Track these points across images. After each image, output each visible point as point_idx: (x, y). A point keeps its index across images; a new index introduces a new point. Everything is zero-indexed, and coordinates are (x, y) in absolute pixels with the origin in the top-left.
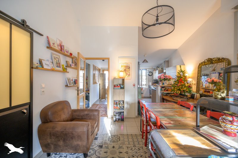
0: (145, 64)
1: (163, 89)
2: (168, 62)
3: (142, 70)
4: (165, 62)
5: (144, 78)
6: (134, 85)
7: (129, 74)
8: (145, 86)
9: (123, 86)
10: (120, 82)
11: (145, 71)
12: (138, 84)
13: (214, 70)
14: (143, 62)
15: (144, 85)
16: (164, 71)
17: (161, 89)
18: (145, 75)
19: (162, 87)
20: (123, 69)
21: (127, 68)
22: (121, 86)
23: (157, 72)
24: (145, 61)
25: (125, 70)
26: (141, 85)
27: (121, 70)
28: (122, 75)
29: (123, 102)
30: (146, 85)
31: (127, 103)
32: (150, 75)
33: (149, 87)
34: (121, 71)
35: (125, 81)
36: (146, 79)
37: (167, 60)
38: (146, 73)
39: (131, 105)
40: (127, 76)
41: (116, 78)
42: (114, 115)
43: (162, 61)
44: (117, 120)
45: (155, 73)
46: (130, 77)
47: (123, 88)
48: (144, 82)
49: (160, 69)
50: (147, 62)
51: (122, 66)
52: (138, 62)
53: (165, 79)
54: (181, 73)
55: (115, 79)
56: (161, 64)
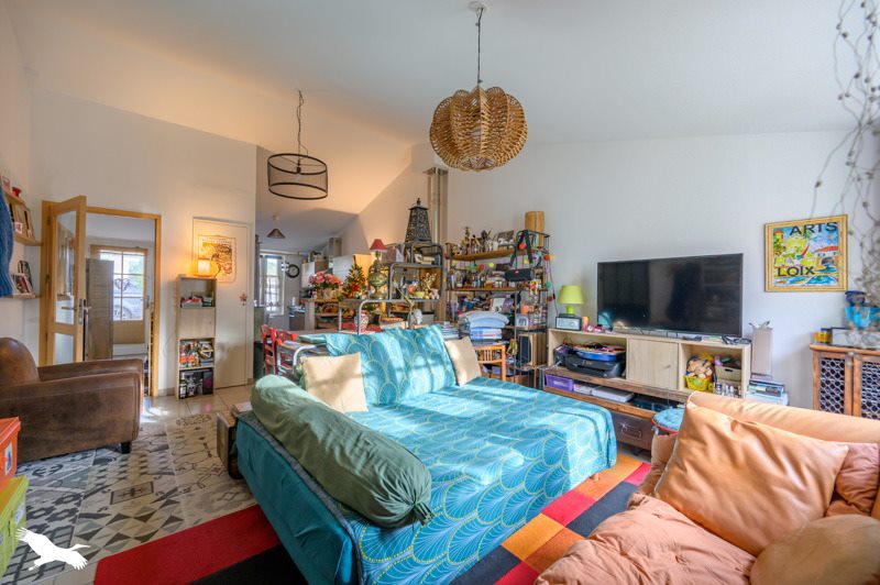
0: (276, 241)
1: (321, 308)
2: (339, 241)
3: (267, 257)
4: (331, 240)
5: (273, 282)
6: (244, 299)
7: (227, 267)
8: (274, 309)
9: (210, 300)
10: (200, 288)
11: (275, 261)
12: (256, 297)
13: (405, 270)
14: (270, 235)
15: (271, 305)
16: (331, 265)
17: (317, 310)
18: (275, 273)
19: (320, 304)
20: (208, 252)
21: (223, 252)
22: (206, 299)
23: (312, 266)
24: (275, 233)
25: (216, 256)
26: (264, 302)
27: (201, 254)
28: (205, 268)
29: (211, 341)
30: (278, 305)
31: (222, 347)
32: (293, 274)
33: (289, 309)
34: (204, 259)
35: (219, 286)
36: (280, 286)
37: (337, 236)
38: (279, 268)
39: (232, 352)
40: (223, 271)
41: (188, 276)
42: (181, 381)
43: (325, 239)
44: (191, 393)
45: (307, 268)
46: (233, 274)
47: (213, 304)
48: (272, 297)
49: (319, 258)
50: (281, 236)
51: (205, 245)
52: (257, 236)
53: (325, 285)
54: (356, 272)
55: (183, 279)
56: (322, 247)
